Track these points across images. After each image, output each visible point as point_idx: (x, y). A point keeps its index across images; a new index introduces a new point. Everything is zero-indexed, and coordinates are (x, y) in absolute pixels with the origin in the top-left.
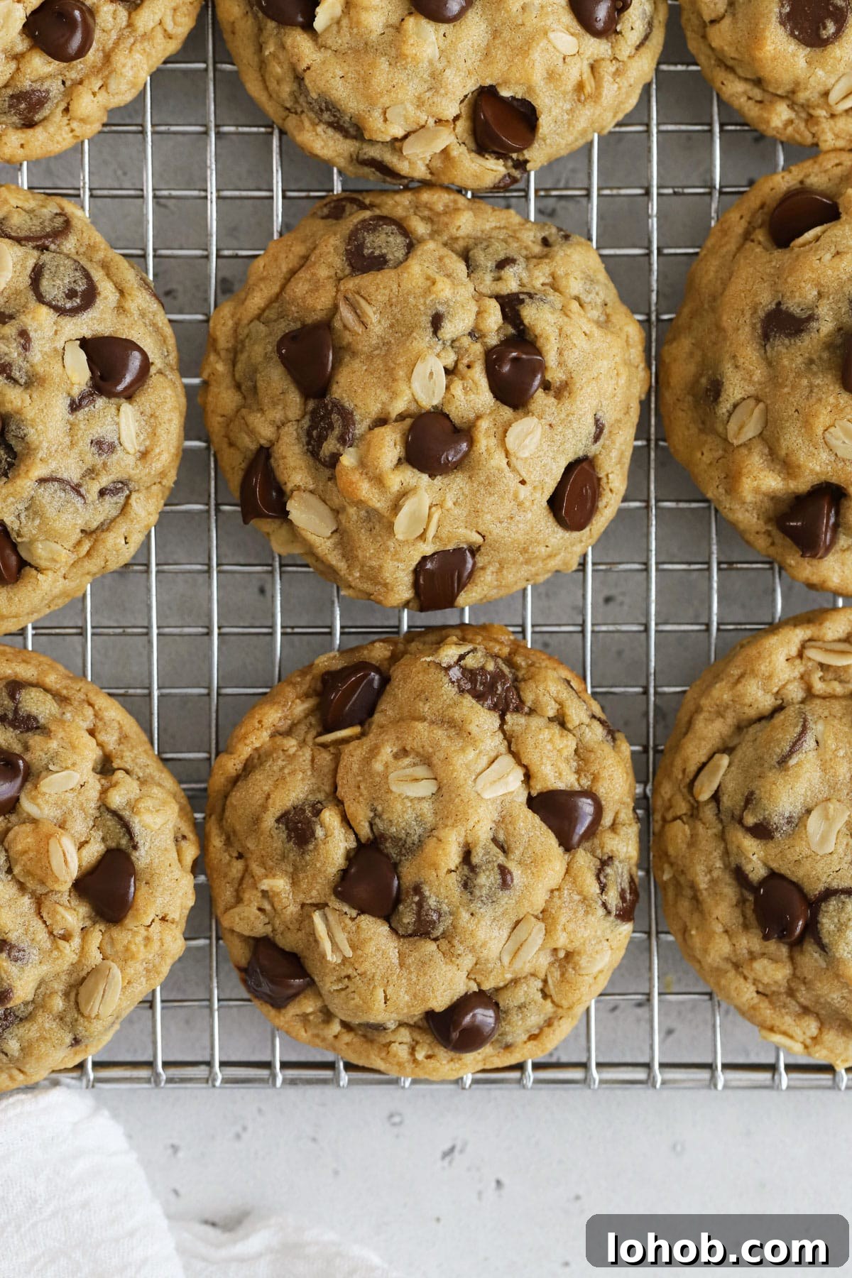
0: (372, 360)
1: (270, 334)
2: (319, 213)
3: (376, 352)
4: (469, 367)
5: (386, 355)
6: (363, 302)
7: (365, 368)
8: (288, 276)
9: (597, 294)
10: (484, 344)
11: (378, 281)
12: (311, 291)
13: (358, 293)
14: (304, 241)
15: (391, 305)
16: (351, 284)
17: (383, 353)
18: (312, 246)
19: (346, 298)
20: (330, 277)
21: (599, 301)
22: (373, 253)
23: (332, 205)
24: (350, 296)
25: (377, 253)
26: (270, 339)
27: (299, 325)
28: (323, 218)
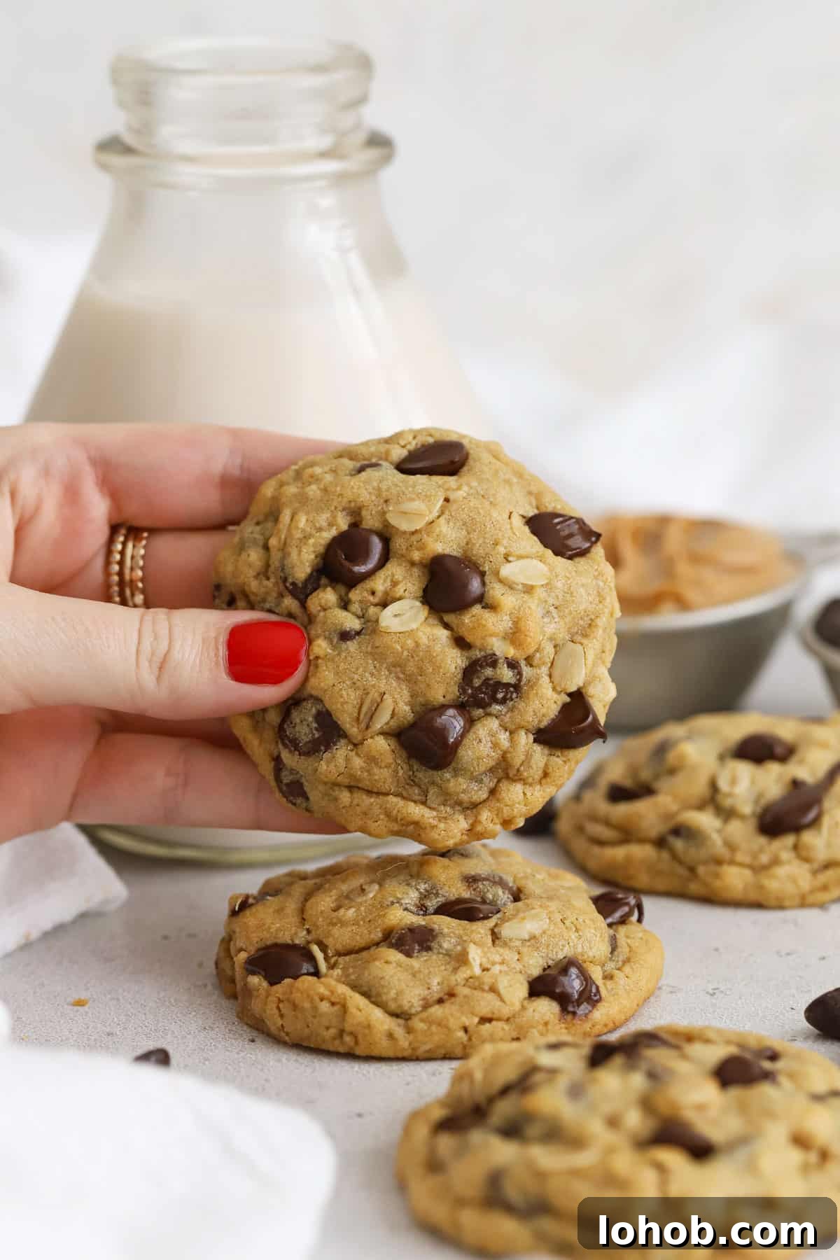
0: (410, 676)
1: (433, 783)
2: (304, 805)
3: (402, 676)
4: (373, 593)
5: (400, 666)
6: (364, 709)
7: (419, 678)
8: (374, 795)
9: (252, 533)
10: (347, 594)
11: (339, 706)
12: (377, 764)
13: (358, 719)
14: (336, 799)
15: (354, 683)
16: (353, 731)
17: (398, 669)
18: (336, 788)
19: (368, 727)
20: (357, 754)
21: (258, 528)
22: (316, 729)
23: (292, 798)
24: (363, 726)
25: (315, 725)
26: (438, 780)
27: (413, 762)
28: (307, 799)
